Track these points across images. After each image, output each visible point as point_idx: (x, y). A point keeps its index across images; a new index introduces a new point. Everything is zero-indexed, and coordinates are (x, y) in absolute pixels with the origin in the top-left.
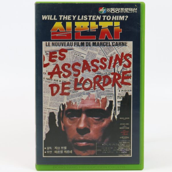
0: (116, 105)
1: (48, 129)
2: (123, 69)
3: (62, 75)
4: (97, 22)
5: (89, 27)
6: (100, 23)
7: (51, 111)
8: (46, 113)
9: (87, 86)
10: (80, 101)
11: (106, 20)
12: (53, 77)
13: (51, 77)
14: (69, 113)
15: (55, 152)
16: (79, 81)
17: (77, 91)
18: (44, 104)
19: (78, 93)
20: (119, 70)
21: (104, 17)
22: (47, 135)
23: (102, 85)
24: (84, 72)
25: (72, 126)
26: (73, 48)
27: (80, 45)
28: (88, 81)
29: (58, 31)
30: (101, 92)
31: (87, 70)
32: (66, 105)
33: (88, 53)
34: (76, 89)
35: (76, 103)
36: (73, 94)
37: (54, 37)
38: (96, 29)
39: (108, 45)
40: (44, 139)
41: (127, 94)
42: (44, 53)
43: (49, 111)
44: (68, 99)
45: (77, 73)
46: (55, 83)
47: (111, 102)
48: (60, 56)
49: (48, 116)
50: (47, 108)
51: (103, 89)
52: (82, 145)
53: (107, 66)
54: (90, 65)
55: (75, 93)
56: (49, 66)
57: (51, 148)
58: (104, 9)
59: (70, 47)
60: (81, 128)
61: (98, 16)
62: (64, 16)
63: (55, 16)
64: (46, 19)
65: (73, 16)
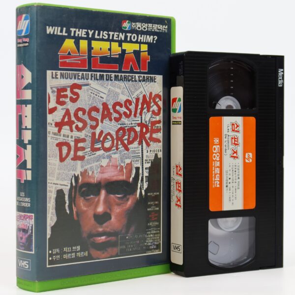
0: (143, 174)
1: (55, 219)
2: (151, 117)
3: (74, 126)
4: (120, 43)
5: (110, 49)
6: (124, 44)
7: (60, 187)
8: (52, 192)
9: (107, 145)
10: (99, 170)
11: (131, 42)
12: (62, 130)
13: (59, 131)
14: (84, 189)
15: (65, 256)
16: (97, 137)
17: (95, 153)
18: (49, 175)
19: (95, 155)
20: (147, 119)
21: (129, 35)
22: (53, 228)
23: (126, 142)
24: (104, 121)
25: (87, 211)
26: (90, 83)
27: (98, 78)
28: (109, 137)
29: (69, 54)
30: (125, 154)
31: (107, 119)
32: (80, 177)
33: (109, 91)
34: (94, 150)
35: (93, 172)
36: (89, 157)
37: (64, 64)
38: (119, 54)
39: (133, 79)
40: (48, 236)
42: (49, 90)
43: (56, 187)
44: (82, 167)
45: (94, 123)
46: (65, 141)
47: (137, 169)
48: (72, 95)
49: (55, 196)
50: (54, 184)
51: (127, 149)
52: (101, 241)
53: (133, 113)
54: (112, 111)
55: (92, 156)
56: (56, 112)
57: (58, 250)
58: (128, 23)
59: (86, 81)
60: (99, 212)
61: (121, 34)
62: (77, 30)
63: (64, 29)
64: (52, 33)
65: (89, 31)
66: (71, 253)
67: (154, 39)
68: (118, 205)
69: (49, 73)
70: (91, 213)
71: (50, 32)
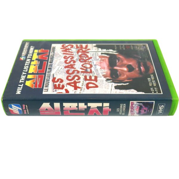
0: (105, 51)
1: (133, 90)
2: (74, 48)
3: (77, 81)
4: (31, 61)
5: (35, 65)
6: (33, 59)
7: (113, 88)
8: (116, 92)
9: (88, 66)
10: (103, 70)
11: (32, 57)
12: (79, 86)
13: (79, 88)
14: (114, 76)
15: (155, 85)
16: (84, 71)
17: (93, 71)
18: (106, 93)
19: (94, 71)
20: (75, 50)
21: (28, 57)
23: (87, 58)
24: (75, 67)
25: (127, 75)
26: (52, 74)
27: (50, 70)
28: (84, 65)
29: (34, 83)
30: (94, 59)
31: (74, 66)
32: (107, 78)
33: (58, 65)
34: (91, 72)
35: (104, 72)
36: (95, 74)
37: (40, 85)
38: (38, 61)
39: (53, 55)
40: (144, 93)
41: (95, 46)
42: (55, 93)
43: (113, 89)
44: (101, 77)
45: (76, 72)
46: (85, 85)
47: (102, 54)
48: (59, 82)
49: (118, 90)
50: (111, 90)
51: (91, 58)
52: (144, 69)
53: (71, 55)
54: (69, 64)
55: (95, 73)
56: (68, 89)
57: (151, 89)
58: (21, 57)
59: (51, 76)
60: (127, 69)
61: (27, 61)
62: (21, 79)
63: (19, 85)
64: (21, 91)
65: (23, 74)
66: (152, 83)
67: (32, 47)
68: (122, 61)
69: (44, 93)
70: (128, 73)
71: (20, 92)
